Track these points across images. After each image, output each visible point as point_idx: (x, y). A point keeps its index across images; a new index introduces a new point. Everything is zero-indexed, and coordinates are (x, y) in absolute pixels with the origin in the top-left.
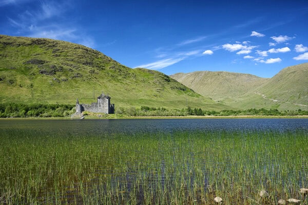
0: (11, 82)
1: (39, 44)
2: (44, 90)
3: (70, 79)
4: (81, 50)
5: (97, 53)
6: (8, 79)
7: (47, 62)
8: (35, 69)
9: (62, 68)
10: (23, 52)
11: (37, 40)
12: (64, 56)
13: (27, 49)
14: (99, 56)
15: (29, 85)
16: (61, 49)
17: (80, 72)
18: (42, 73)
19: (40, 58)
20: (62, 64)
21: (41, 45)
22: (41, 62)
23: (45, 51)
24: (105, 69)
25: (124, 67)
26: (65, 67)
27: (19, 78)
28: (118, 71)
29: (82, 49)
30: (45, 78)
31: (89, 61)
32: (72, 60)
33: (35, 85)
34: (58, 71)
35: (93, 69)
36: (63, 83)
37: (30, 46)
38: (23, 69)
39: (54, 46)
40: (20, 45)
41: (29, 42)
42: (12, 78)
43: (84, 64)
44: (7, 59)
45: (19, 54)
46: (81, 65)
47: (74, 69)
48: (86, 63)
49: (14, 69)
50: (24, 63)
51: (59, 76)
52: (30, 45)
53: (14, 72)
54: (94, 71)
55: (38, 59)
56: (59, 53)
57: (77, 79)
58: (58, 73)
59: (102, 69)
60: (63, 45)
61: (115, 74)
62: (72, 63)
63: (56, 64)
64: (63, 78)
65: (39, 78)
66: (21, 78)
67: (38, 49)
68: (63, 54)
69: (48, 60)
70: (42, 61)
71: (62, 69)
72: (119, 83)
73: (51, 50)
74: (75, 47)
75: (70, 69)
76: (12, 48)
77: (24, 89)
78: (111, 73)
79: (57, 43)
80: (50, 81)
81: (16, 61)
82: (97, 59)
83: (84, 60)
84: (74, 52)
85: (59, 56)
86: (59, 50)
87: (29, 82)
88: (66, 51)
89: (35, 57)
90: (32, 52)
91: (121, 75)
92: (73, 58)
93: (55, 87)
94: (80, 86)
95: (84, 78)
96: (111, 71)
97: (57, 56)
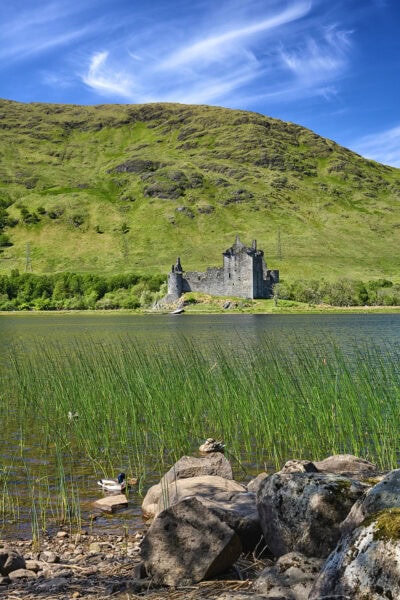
0: (78, 221)
1: (146, 119)
2: (153, 239)
3: (219, 206)
4: (250, 126)
5: (295, 131)
6: (70, 213)
7: (164, 165)
8: (134, 184)
9: (201, 177)
10: (108, 143)
11: (142, 110)
12: (208, 146)
13: (118, 134)
14: (302, 139)
15: (118, 226)
16: (201, 126)
17: (248, 187)
18: (150, 193)
19: (147, 155)
20: (202, 168)
21: (152, 123)
22: (150, 167)
23: (161, 137)
24: (315, 175)
25: (371, 165)
26: (208, 175)
27: (95, 211)
28: (352, 177)
29: (254, 122)
30: (157, 206)
31: (272, 155)
32: (228, 156)
33: (134, 226)
34: (190, 186)
35: (282, 176)
36: (202, 217)
37: (124, 127)
38: (105, 186)
39: (181, 121)
40: (101, 126)
41: (123, 116)
42: (80, 211)
43: (258, 164)
44: (73, 163)
45: (100, 148)
46: (251, 168)
47: (231, 180)
48: (265, 162)
49: (85, 186)
50: (109, 172)
51: (193, 201)
52: (127, 122)
53: (84, 195)
54: (285, 181)
55: (143, 158)
56: (196, 140)
57: (239, 205)
58: (189, 192)
59: (309, 174)
60: (205, 115)
61: (346, 188)
62: (226, 163)
63: (186, 167)
64: (203, 203)
65: (142, 207)
66: (102, 211)
67: (144, 132)
68: (205, 140)
69: (167, 160)
70: (151, 163)
71: (199, 181)
72: (356, 212)
73: (175, 133)
74: (236, 118)
75: (222, 181)
76: (85, 135)
77: (107, 237)
78: (332, 186)
79: (190, 114)
80: (169, 215)
81: (93, 168)
82: (294, 149)
83: (259, 152)
84: (234, 134)
85: (195, 146)
86: (194, 130)
87: (117, 219)
88: (212, 131)
89: (136, 153)
90: (129, 142)
91: (360, 188)
92: (231, 149)
93: (183, 231)
94: (246, 226)
95: (258, 202)
96: (334, 179)
97: (189, 146)
